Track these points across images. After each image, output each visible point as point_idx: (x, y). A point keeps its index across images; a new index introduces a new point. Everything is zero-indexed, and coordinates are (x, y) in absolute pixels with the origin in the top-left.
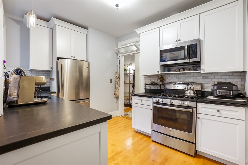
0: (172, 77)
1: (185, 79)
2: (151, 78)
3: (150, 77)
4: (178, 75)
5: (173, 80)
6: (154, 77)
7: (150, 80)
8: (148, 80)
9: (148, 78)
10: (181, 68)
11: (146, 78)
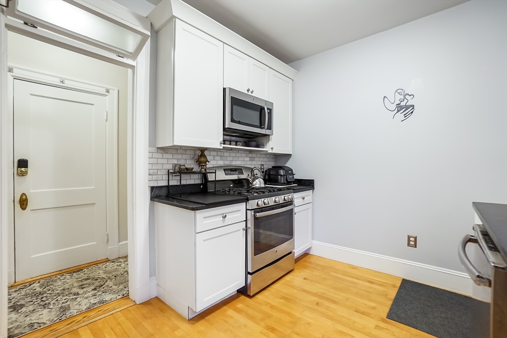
0: (214, 156)
1: (232, 161)
2: (170, 156)
3: (167, 153)
4: (223, 153)
5: (216, 161)
6: (177, 154)
7: (165, 161)
8: (160, 161)
9: (160, 155)
10: (233, 141)
11: (155, 155)
